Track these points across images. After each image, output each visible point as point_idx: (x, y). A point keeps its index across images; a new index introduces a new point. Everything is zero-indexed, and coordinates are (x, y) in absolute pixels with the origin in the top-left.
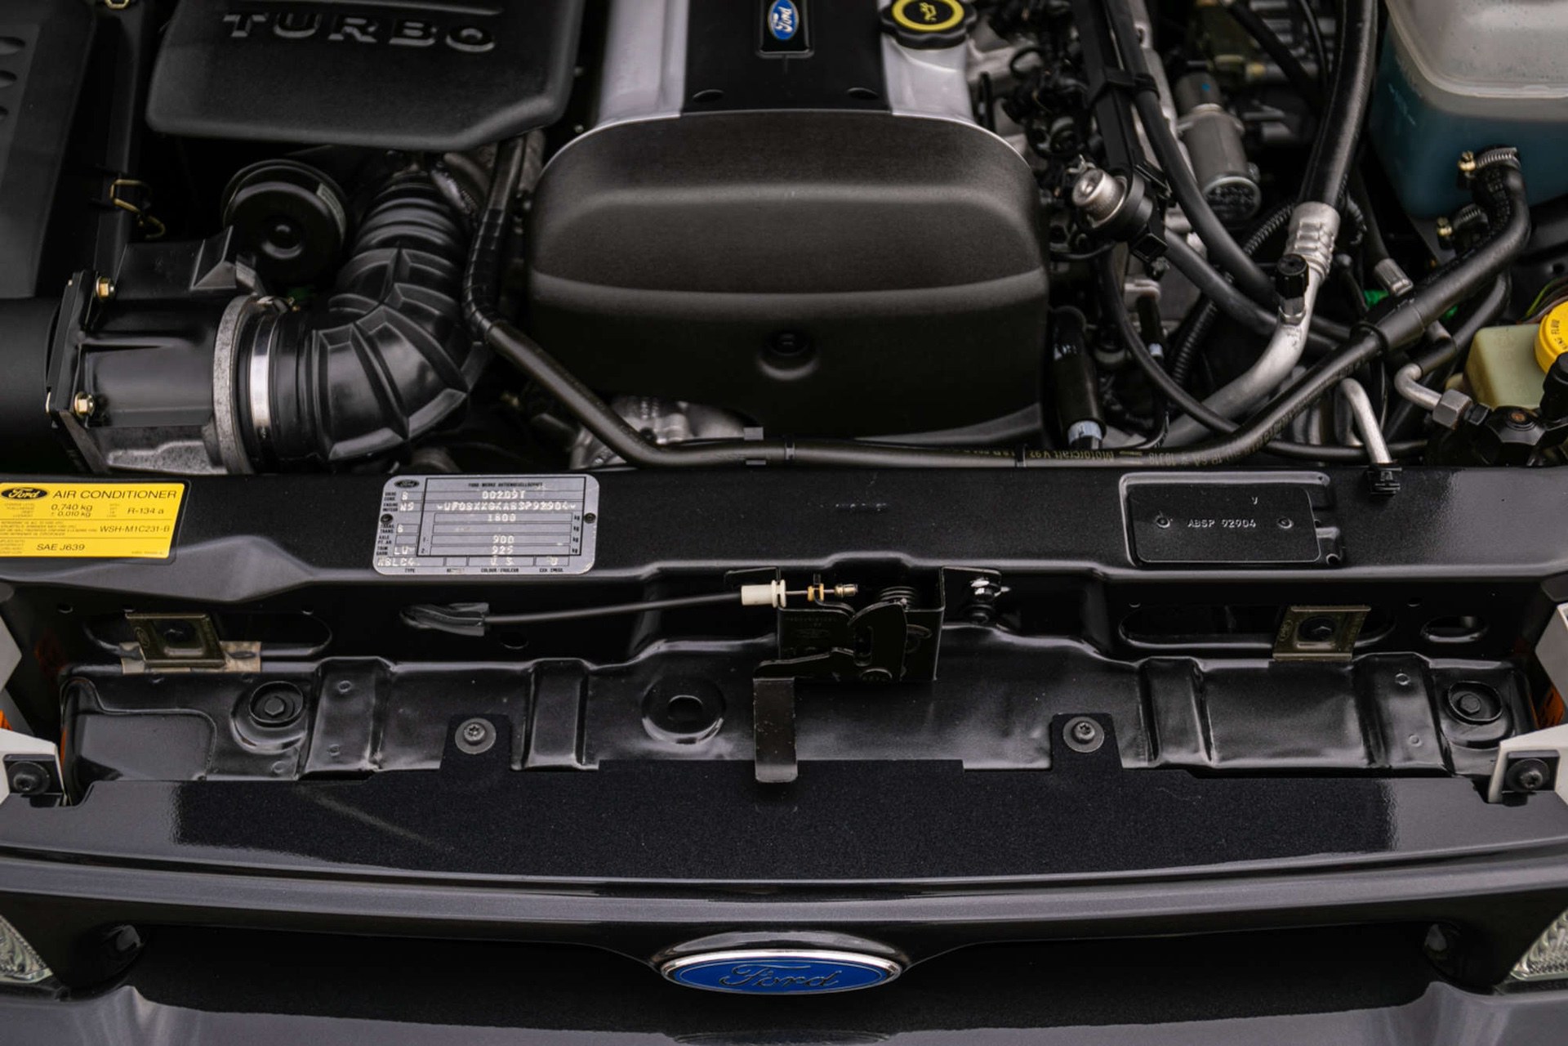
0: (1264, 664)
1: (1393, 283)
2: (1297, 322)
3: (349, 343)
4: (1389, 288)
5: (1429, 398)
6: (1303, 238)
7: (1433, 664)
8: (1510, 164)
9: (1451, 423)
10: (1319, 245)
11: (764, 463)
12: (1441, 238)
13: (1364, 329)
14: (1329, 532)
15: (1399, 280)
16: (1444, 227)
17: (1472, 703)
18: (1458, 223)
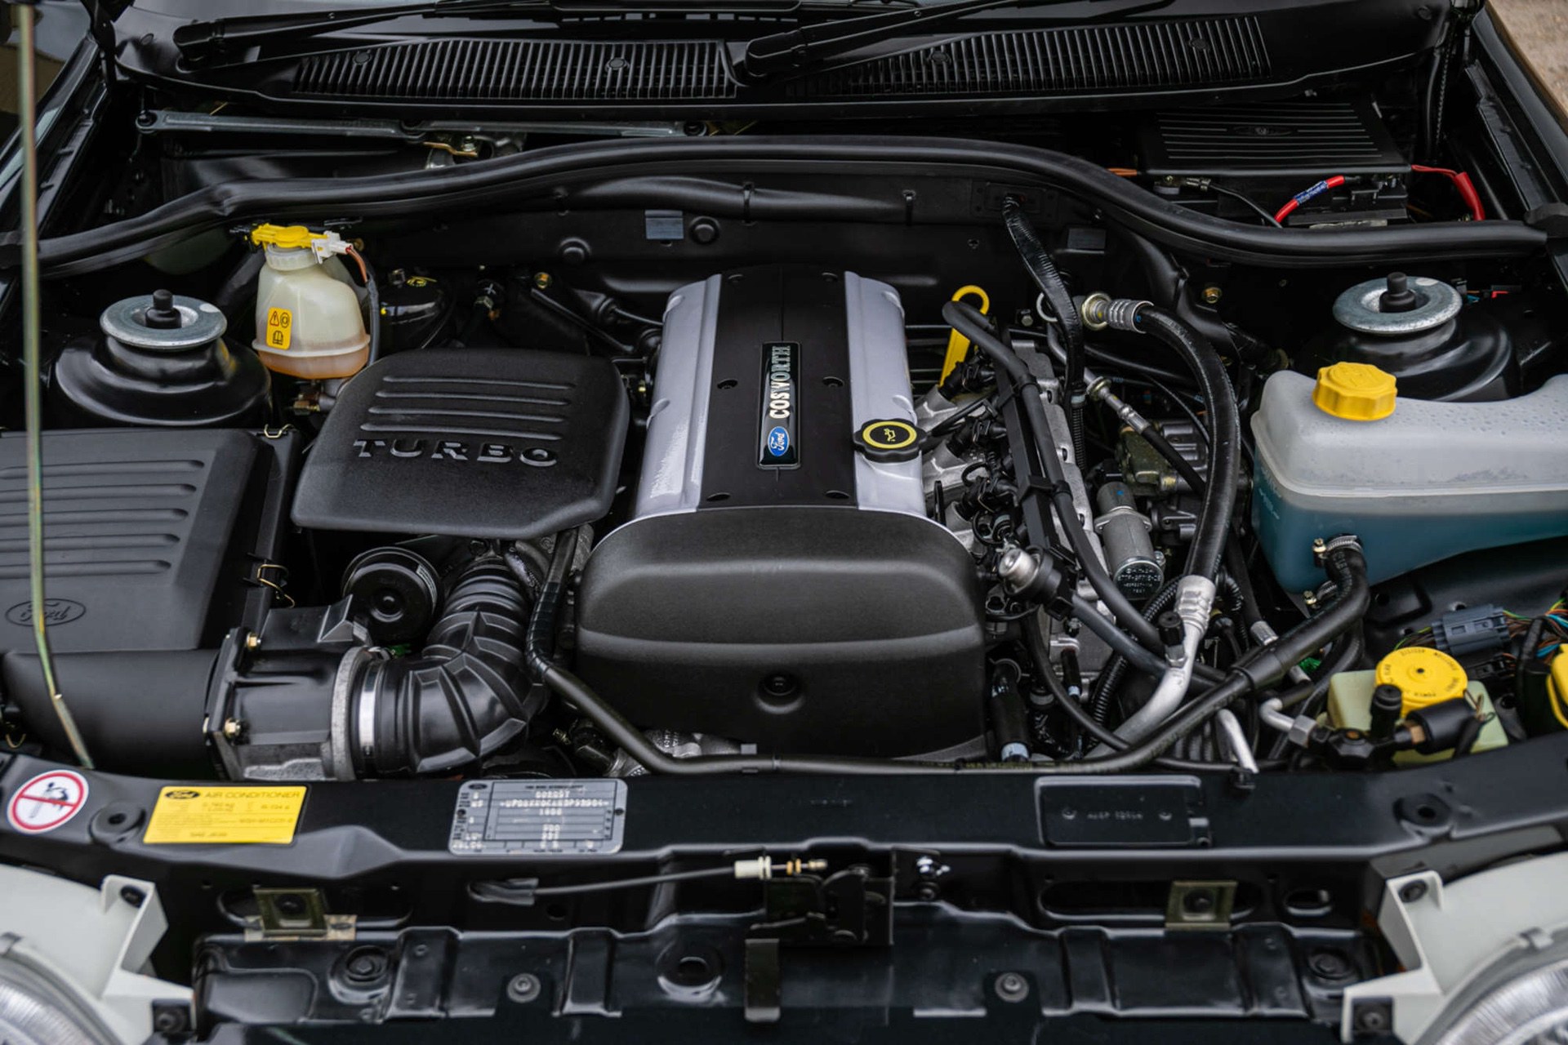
0: (1159, 932)
1: (1265, 639)
2: (1181, 666)
3: (437, 681)
4: (1262, 642)
5: (1285, 723)
6: (1185, 602)
7: (1297, 933)
8: (1352, 547)
9: (1303, 742)
10: (1198, 607)
11: (756, 771)
12: (1309, 606)
13: (1236, 671)
14: (1202, 822)
15: (1269, 637)
16: (1309, 598)
17: (1329, 964)
18: (1320, 594)
